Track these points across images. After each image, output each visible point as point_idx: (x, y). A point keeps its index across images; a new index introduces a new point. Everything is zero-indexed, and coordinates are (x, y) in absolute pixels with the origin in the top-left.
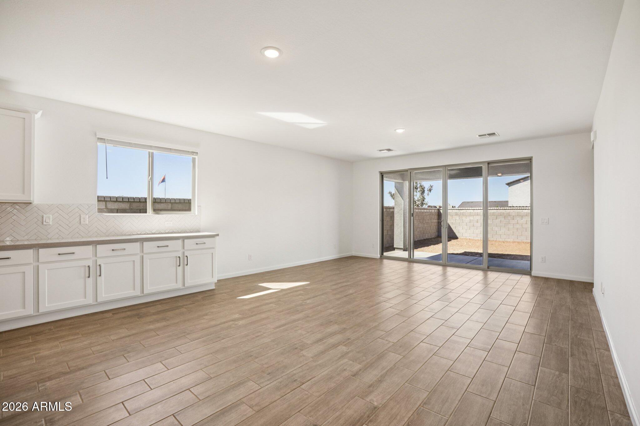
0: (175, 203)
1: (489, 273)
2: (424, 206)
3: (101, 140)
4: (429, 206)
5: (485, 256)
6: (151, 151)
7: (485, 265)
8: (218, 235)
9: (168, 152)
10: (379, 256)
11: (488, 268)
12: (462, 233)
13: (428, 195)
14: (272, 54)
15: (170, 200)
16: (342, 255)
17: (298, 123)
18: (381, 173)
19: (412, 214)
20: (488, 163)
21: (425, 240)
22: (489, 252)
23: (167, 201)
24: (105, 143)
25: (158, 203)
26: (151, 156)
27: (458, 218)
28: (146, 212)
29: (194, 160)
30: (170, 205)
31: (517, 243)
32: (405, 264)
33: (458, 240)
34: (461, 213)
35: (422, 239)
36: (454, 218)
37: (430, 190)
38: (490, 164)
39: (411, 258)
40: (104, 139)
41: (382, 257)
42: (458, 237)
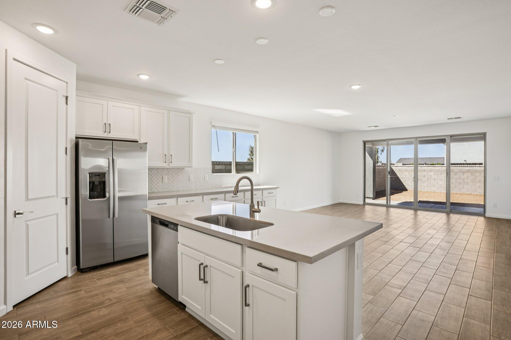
0: (227, 164)
1: (451, 215)
2: (378, 164)
3: (213, 126)
4: (383, 164)
5: (448, 204)
6: (234, 132)
7: (448, 210)
8: (278, 188)
9: (244, 132)
10: (363, 203)
11: (451, 211)
12: (411, 186)
13: (381, 154)
14: (355, 87)
15: (225, 162)
16: (336, 201)
17: (334, 114)
18: (364, 142)
19: (389, 172)
20: (451, 136)
21: (380, 191)
22: (451, 201)
23: (223, 164)
24: (215, 128)
25: (218, 165)
26: (235, 135)
27: (407, 174)
28: (231, 172)
29: (255, 137)
30: (224, 166)
31: (459, 195)
32: (384, 209)
33: (408, 191)
34: (410, 169)
35: (378, 190)
36: (404, 174)
37: (383, 150)
38: (452, 137)
39: (388, 204)
40: (215, 126)
41: (365, 204)
42: (408, 189)
